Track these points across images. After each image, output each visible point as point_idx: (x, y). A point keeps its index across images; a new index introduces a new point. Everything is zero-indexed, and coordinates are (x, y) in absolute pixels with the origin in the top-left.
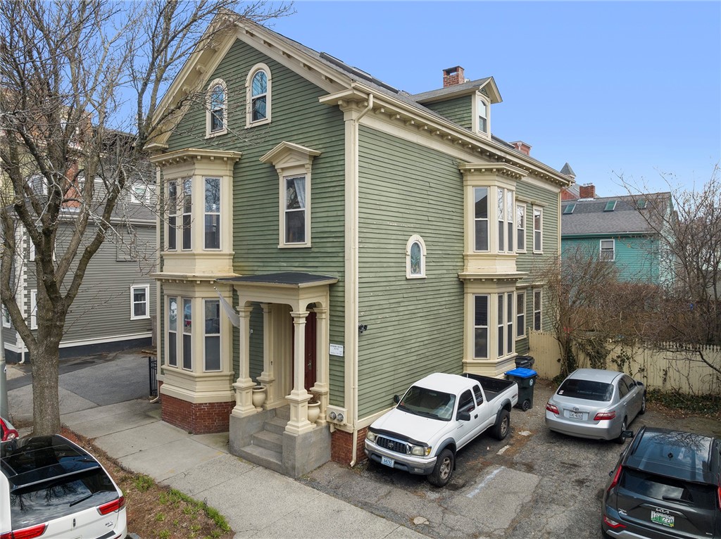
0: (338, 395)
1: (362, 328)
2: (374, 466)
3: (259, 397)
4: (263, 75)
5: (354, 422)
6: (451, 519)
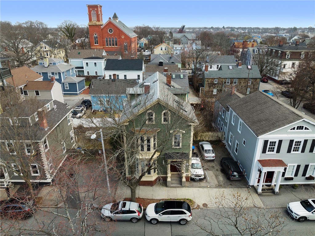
6: (211, 184)
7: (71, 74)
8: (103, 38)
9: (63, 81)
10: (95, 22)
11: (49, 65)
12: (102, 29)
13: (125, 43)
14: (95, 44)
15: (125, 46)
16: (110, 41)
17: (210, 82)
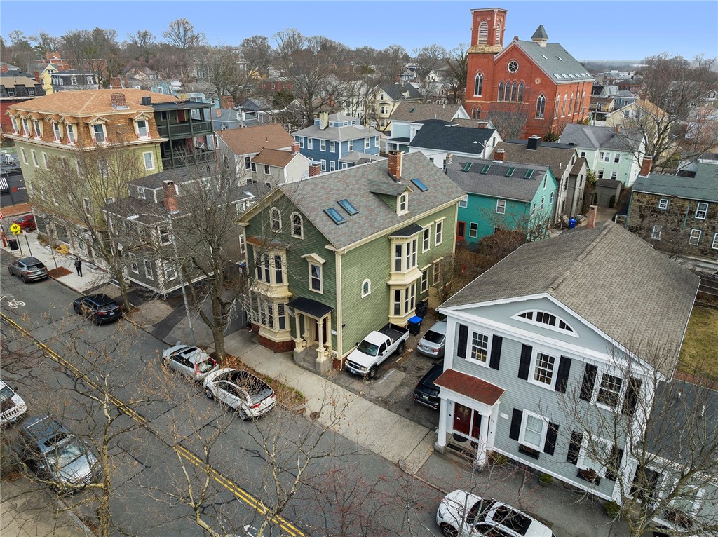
0: (335, 347)
1: (343, 326)
2: (347, 370)
3: (304, 344)
4: (298, 217)
5: (341, 357)
6: (372, 392)
7: (365, 148)
8: (493, 83)
9: (340, 157)
10: (483, 46)
11: (328, 126)
12: (495, 63)
13: (540, 97)
14: (476, 94)
15: (539, 102)
16: (508, 90)
17: (644, 205)
